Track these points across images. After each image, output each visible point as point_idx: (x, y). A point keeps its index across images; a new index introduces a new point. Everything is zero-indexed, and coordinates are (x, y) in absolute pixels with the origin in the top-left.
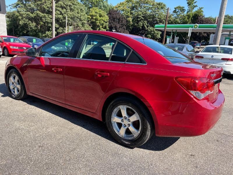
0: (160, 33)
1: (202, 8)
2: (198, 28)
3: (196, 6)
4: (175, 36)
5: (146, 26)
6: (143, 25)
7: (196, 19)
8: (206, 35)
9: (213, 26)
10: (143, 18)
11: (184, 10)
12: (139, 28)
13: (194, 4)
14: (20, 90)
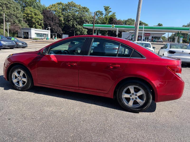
0: (87, 30)
1: (115, 13)
3: (111, 11)
4: (99, 33)
5: (75, 25)
6: (73, 23)
7: (111, 21)
9: (124, 26)
10: (72, 19)
11: (102, 14)
12: (70, 26)
13: (109, 10)
14: (26, 83)
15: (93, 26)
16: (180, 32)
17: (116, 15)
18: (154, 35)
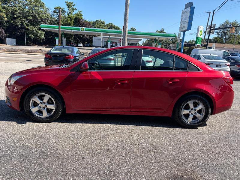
0: (44, 33)
1: (81, 12)
2: (84, 31)
3: (75, 9)
4: (63, 37)
5: (25, 25)
6: (22, 23)
7: (78, 21)
8: (88, 37)
10: (21, 15)
11: (64, 11)
12: (17, 26)
13: (73, 7)
14: (54, 111)
15: (59, 28)
17: (83, 15)
18: (129, 41)
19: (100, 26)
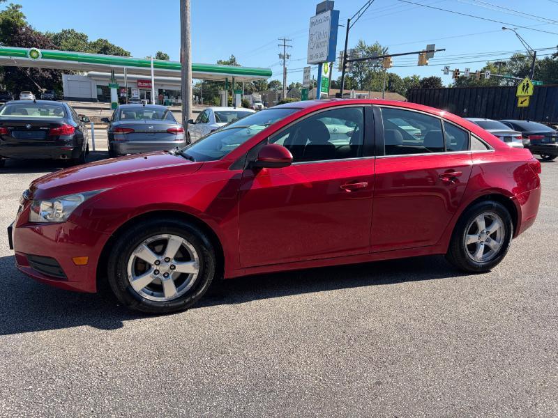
1: (17, 6)
2: (40, 59)
7: (12, 32)
8: (47, 75)
14: (195, 277)
16: (230, 80)
17: (25, 15)
19: (75, 46)
